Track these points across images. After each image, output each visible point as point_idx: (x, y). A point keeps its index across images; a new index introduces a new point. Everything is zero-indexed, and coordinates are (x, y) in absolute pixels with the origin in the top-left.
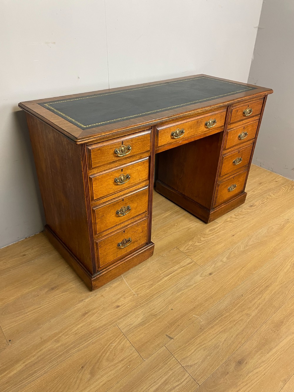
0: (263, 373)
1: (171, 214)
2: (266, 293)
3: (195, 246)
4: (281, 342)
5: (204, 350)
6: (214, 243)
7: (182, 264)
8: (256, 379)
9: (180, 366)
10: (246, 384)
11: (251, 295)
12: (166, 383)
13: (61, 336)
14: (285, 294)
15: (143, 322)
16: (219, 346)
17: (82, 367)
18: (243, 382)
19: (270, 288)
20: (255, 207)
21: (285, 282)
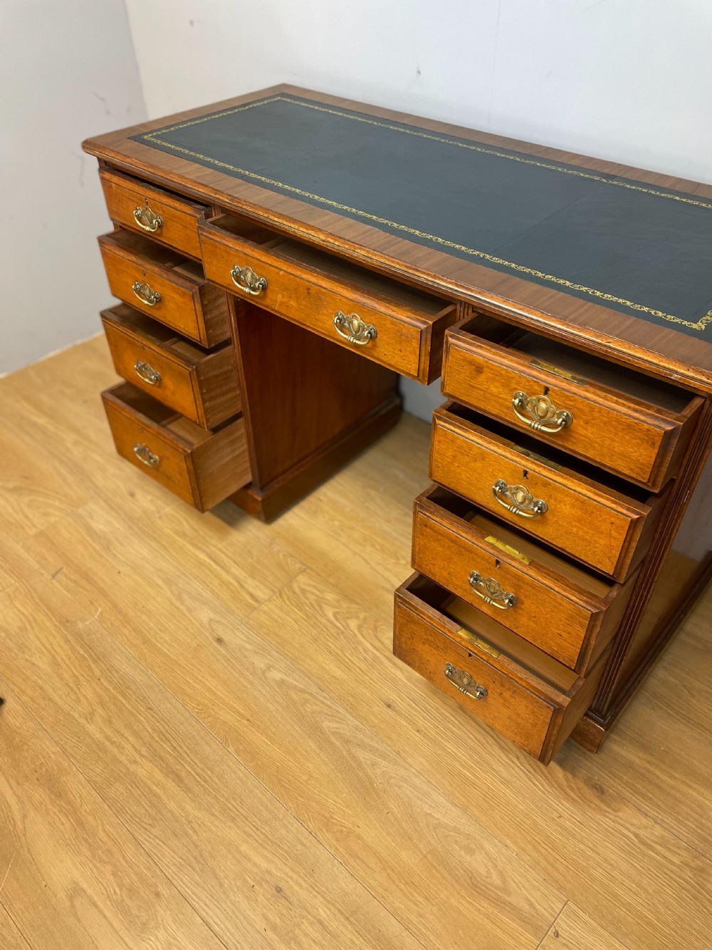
2: (155, 768)
11: (150, 730)
19: (171, 785)
21: (195, 837)
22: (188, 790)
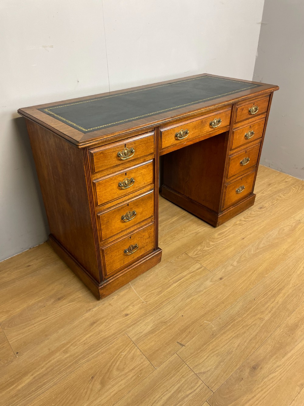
0: (279, 378)
1: (178, 220)
2: (279, 296)
3: (204, 251)
4: (296, 345)
5: (217, 356)
6: (223, 247)
7: (192, 269)
8: (271, 385)
9: (193, 373)
10: (262, 390)
11: (264, 299)
12: (178, 391)
13: (69, 347)
14: (299, 297)
15: (153, 329)
16: (232, 351)
17: (92, 378)
18: (258, 388)
19: (283, 291)
20: (265, 209)
21: (299, 285)
22: (284, 287)
